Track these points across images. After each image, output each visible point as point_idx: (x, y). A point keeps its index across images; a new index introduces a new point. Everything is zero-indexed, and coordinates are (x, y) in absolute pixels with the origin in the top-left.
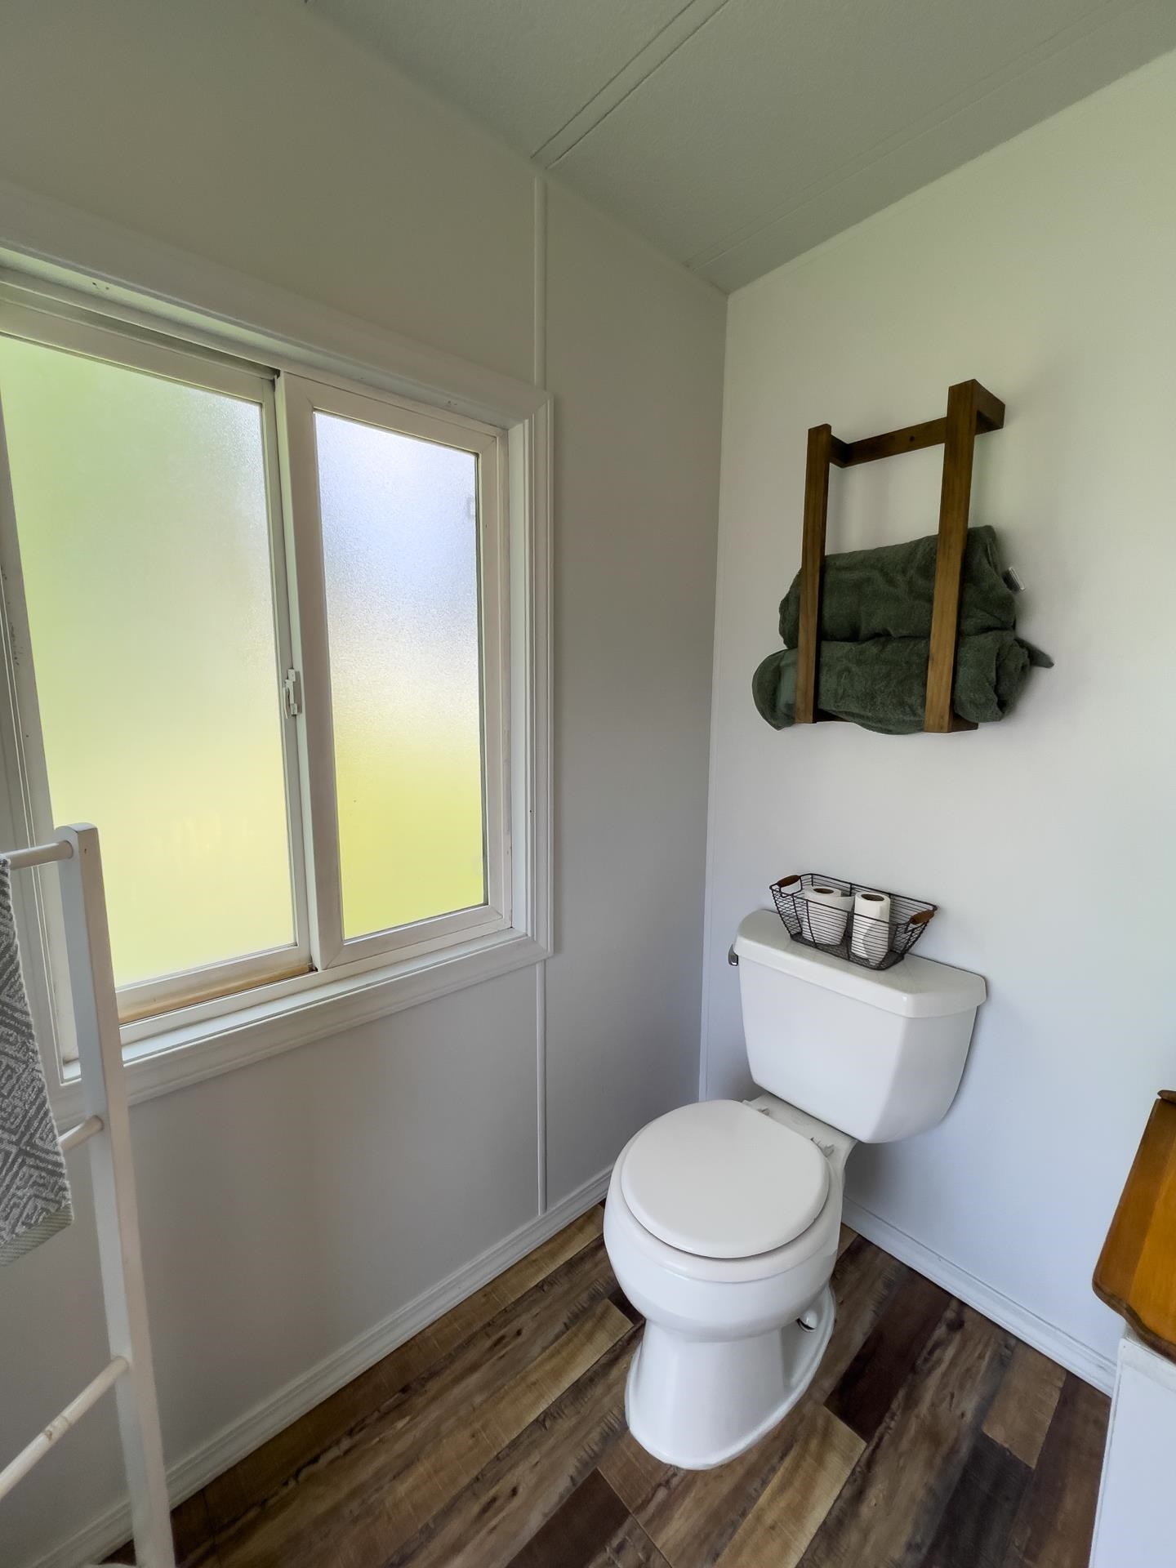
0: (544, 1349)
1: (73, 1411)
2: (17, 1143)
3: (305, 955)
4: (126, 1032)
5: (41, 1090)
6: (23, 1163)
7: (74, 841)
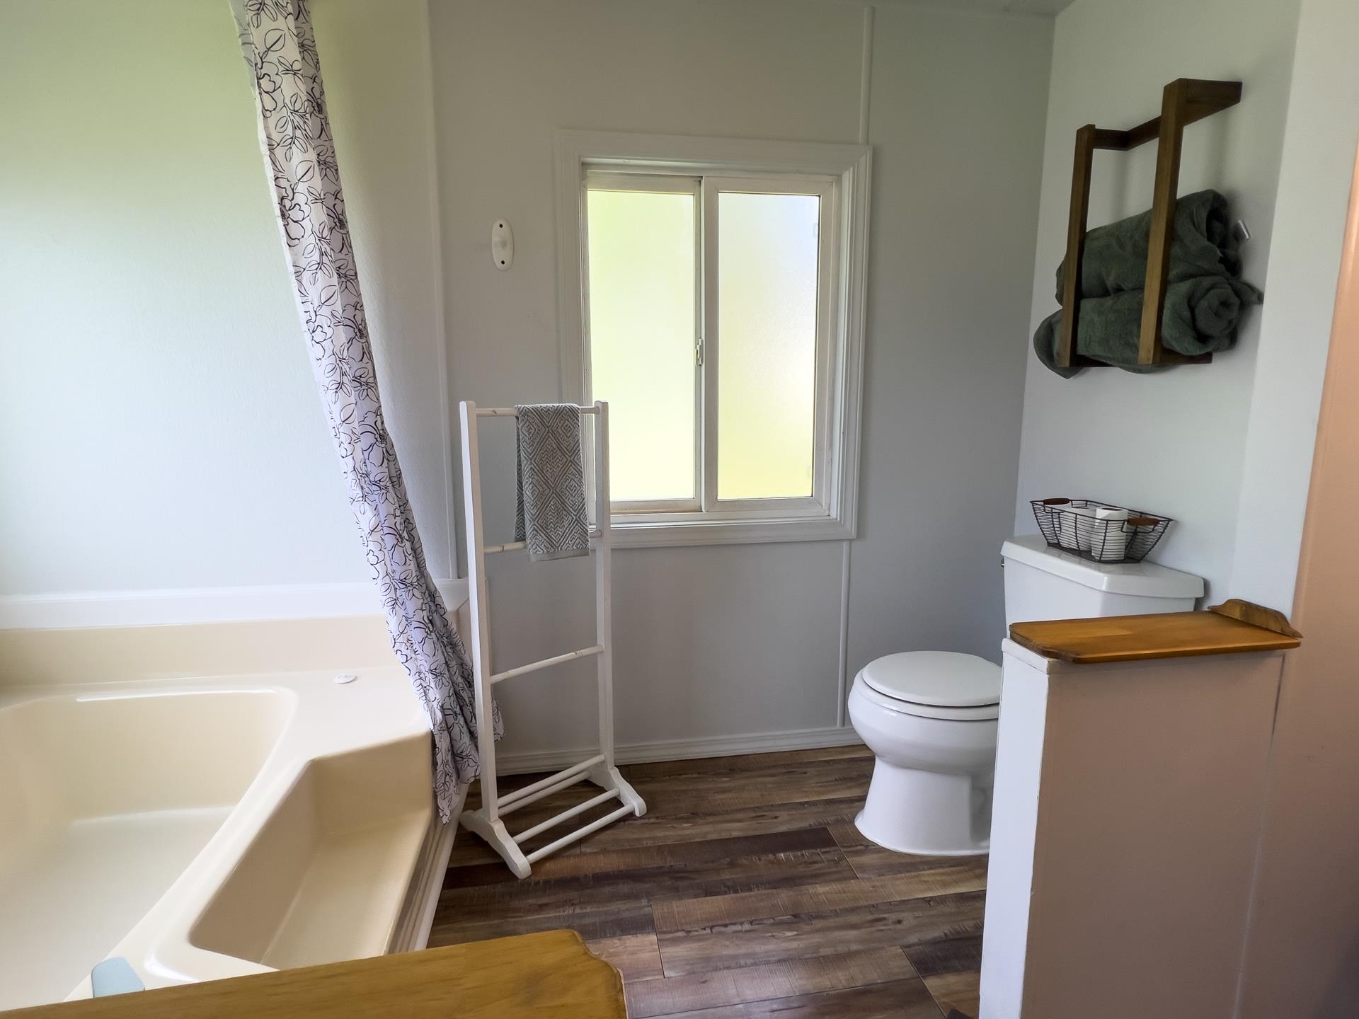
0: (817, 783)
1: (585, 652)
2: (576, 516)
3: (698, 504)
4: (613, 518)
5: (584, 499)
6: (576, 525)
7: (600, 406)
